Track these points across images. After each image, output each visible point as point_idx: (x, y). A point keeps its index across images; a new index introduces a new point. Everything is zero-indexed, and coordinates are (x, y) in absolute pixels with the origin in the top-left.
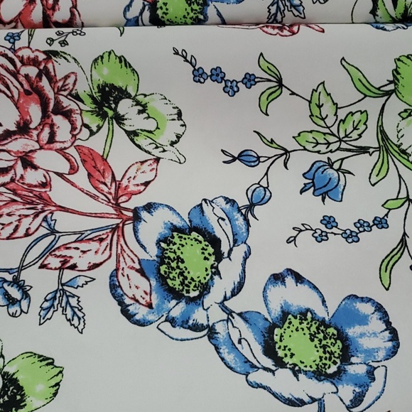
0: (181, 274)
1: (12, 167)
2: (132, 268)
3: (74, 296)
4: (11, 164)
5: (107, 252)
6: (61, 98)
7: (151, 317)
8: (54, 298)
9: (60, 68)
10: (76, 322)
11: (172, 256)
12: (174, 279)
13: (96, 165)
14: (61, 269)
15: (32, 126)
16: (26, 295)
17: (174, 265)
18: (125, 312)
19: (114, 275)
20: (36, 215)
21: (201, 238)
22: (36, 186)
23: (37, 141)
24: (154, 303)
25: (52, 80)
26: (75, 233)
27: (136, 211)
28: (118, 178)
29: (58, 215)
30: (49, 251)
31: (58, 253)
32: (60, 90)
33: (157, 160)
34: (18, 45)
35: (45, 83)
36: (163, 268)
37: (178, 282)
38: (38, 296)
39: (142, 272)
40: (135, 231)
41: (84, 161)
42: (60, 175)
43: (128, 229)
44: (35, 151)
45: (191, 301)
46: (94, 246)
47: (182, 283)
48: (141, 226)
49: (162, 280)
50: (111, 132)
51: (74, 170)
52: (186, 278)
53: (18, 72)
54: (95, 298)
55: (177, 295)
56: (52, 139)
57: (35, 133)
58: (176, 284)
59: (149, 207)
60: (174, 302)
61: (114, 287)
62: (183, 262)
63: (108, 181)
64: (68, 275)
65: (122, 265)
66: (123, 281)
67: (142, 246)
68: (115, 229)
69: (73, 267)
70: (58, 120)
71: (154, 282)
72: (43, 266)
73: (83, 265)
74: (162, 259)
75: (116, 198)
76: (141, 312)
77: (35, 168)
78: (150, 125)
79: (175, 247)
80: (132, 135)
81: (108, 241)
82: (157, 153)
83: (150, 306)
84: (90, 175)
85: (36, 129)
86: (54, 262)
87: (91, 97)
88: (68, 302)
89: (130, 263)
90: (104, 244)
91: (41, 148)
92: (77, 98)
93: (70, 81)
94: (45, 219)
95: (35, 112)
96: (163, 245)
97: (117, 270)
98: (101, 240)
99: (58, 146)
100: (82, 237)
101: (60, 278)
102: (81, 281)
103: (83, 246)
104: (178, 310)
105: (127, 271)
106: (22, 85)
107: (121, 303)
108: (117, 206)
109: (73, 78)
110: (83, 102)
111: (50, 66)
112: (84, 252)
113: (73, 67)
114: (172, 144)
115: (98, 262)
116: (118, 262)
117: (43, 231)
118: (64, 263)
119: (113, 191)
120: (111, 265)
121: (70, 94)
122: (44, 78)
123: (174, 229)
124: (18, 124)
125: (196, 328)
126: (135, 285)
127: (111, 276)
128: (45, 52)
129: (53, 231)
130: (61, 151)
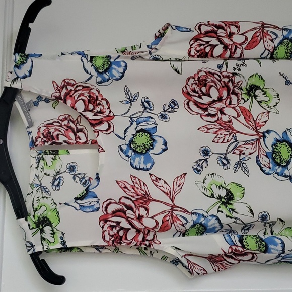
0: (280, 157)
1: (217, 114)
2: (264, 155)
3: (244, 163)
4: (216, 112)
5: (255, 149)
6: (235, 89)
7: (270, 172)
8: (238, 164)
9: (237, 79)
10: (246, 172)
11: (277, 151)
12: (278, 159)
13: (247, 114)
14: (240, 154)
15: (223, 98)
16: (228, 162)
17: (278, 154)
18: (262, 169)
19: (257, 157)
20: (230, 135)
21: (287, 144)
22: (227, 122)
23: (225, 104)
24: (271, 167)
25: (233, 83)
26: (244, 142)
27: (263, 133)
28: (255, 119)
29: (237, 135)
30: (235, 148)
31: (238, 148)
32: (235, 86)
33: (269, 112)
34: (222, 70)
35: (230, 84)
36: (274, 155)
37: (279, 160)
38: (233, 163)
39: (267, 156)
40: (264, 141)
41: (242, 112)
42: (234, 117)
43: (262, 140)
44: (224, 108)
45: (283, 167)
46: (250, 146)
47: (280, 160)
48: (266, 139)
49: (274, 159)
50: (252, 101)
51: (239, 116)
52: (282, 159)
53: (221, 80)
54: (251, 164)
55: (279, 165)
56: (230, 103)
57: (224, 101)
58: (278, 160)
59: (268, 132)
60: (278, 167)
61: (258, 161)
62: (281, 153)
63: (252, 120)
64: (242, 156)
65: (260, 153)
66: (260, 159)
67: (267, 147)
68: (257, 140)
69: (244, 154)
70: (233, 96)
71: (271, 160)
72: (233, 153)
73: (247, 153)
74: (274, 152)
75: (256, 128)
76: (267, 170)
77: (225, 114)
78: (267, 99)
79: (278, 148)
80: (260, 102)
81: (255, 145)
82: (268, 109)
83: (270, 168)
84: (245, 118)
85: (224, 99)
86: (238, 152)
87: (246, 88)
88: (242, 165)
89: (263, 153)
90: (254, 146)
91: (226, 107)
92: (241, 89)
93: (240, 83)
94: (233, 136)
95: (225, 93)
96: (274, 147)
97: (258, 155)
98: (253, 144)
99: (232, 106)
100: (246, 143)
101: (239, 157)
102: (246, 158)
103: (247, 146)
104: (279, 170)
105: (262, 156)
106: (221, 84)
107: (260, 166)
108: (256, 131)
109: (241, 82)
110: (243, 90)
111: (233, 78)
112: (247, 148)
113: (242, 79)
114: (274, 106)
115: (252, 152)
116: (259, 152)
117: (233, 141)
118: (241, 152)
119: (254, 124)
120: (256, 153)
121: (239, 87)
122: (230, 82)
123: (278, 141)
124: (218, 97)
125: (286, 176)
126: (265, 161)
127: (256, 157)
128: (232, 73)
129: (236, 141)
130: (233, 108)
